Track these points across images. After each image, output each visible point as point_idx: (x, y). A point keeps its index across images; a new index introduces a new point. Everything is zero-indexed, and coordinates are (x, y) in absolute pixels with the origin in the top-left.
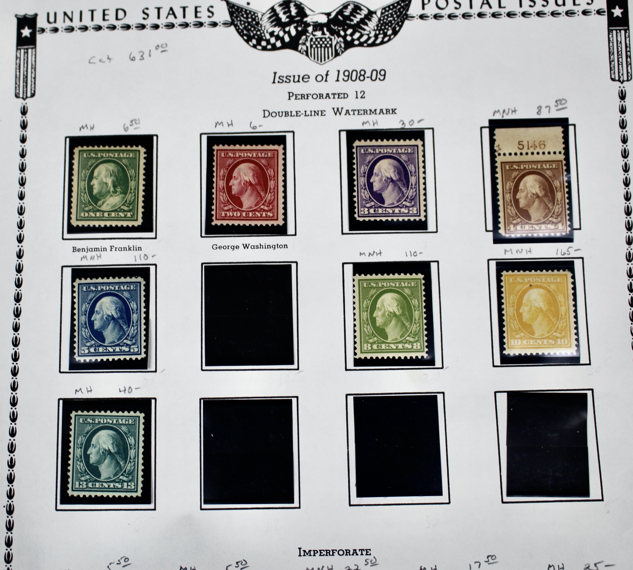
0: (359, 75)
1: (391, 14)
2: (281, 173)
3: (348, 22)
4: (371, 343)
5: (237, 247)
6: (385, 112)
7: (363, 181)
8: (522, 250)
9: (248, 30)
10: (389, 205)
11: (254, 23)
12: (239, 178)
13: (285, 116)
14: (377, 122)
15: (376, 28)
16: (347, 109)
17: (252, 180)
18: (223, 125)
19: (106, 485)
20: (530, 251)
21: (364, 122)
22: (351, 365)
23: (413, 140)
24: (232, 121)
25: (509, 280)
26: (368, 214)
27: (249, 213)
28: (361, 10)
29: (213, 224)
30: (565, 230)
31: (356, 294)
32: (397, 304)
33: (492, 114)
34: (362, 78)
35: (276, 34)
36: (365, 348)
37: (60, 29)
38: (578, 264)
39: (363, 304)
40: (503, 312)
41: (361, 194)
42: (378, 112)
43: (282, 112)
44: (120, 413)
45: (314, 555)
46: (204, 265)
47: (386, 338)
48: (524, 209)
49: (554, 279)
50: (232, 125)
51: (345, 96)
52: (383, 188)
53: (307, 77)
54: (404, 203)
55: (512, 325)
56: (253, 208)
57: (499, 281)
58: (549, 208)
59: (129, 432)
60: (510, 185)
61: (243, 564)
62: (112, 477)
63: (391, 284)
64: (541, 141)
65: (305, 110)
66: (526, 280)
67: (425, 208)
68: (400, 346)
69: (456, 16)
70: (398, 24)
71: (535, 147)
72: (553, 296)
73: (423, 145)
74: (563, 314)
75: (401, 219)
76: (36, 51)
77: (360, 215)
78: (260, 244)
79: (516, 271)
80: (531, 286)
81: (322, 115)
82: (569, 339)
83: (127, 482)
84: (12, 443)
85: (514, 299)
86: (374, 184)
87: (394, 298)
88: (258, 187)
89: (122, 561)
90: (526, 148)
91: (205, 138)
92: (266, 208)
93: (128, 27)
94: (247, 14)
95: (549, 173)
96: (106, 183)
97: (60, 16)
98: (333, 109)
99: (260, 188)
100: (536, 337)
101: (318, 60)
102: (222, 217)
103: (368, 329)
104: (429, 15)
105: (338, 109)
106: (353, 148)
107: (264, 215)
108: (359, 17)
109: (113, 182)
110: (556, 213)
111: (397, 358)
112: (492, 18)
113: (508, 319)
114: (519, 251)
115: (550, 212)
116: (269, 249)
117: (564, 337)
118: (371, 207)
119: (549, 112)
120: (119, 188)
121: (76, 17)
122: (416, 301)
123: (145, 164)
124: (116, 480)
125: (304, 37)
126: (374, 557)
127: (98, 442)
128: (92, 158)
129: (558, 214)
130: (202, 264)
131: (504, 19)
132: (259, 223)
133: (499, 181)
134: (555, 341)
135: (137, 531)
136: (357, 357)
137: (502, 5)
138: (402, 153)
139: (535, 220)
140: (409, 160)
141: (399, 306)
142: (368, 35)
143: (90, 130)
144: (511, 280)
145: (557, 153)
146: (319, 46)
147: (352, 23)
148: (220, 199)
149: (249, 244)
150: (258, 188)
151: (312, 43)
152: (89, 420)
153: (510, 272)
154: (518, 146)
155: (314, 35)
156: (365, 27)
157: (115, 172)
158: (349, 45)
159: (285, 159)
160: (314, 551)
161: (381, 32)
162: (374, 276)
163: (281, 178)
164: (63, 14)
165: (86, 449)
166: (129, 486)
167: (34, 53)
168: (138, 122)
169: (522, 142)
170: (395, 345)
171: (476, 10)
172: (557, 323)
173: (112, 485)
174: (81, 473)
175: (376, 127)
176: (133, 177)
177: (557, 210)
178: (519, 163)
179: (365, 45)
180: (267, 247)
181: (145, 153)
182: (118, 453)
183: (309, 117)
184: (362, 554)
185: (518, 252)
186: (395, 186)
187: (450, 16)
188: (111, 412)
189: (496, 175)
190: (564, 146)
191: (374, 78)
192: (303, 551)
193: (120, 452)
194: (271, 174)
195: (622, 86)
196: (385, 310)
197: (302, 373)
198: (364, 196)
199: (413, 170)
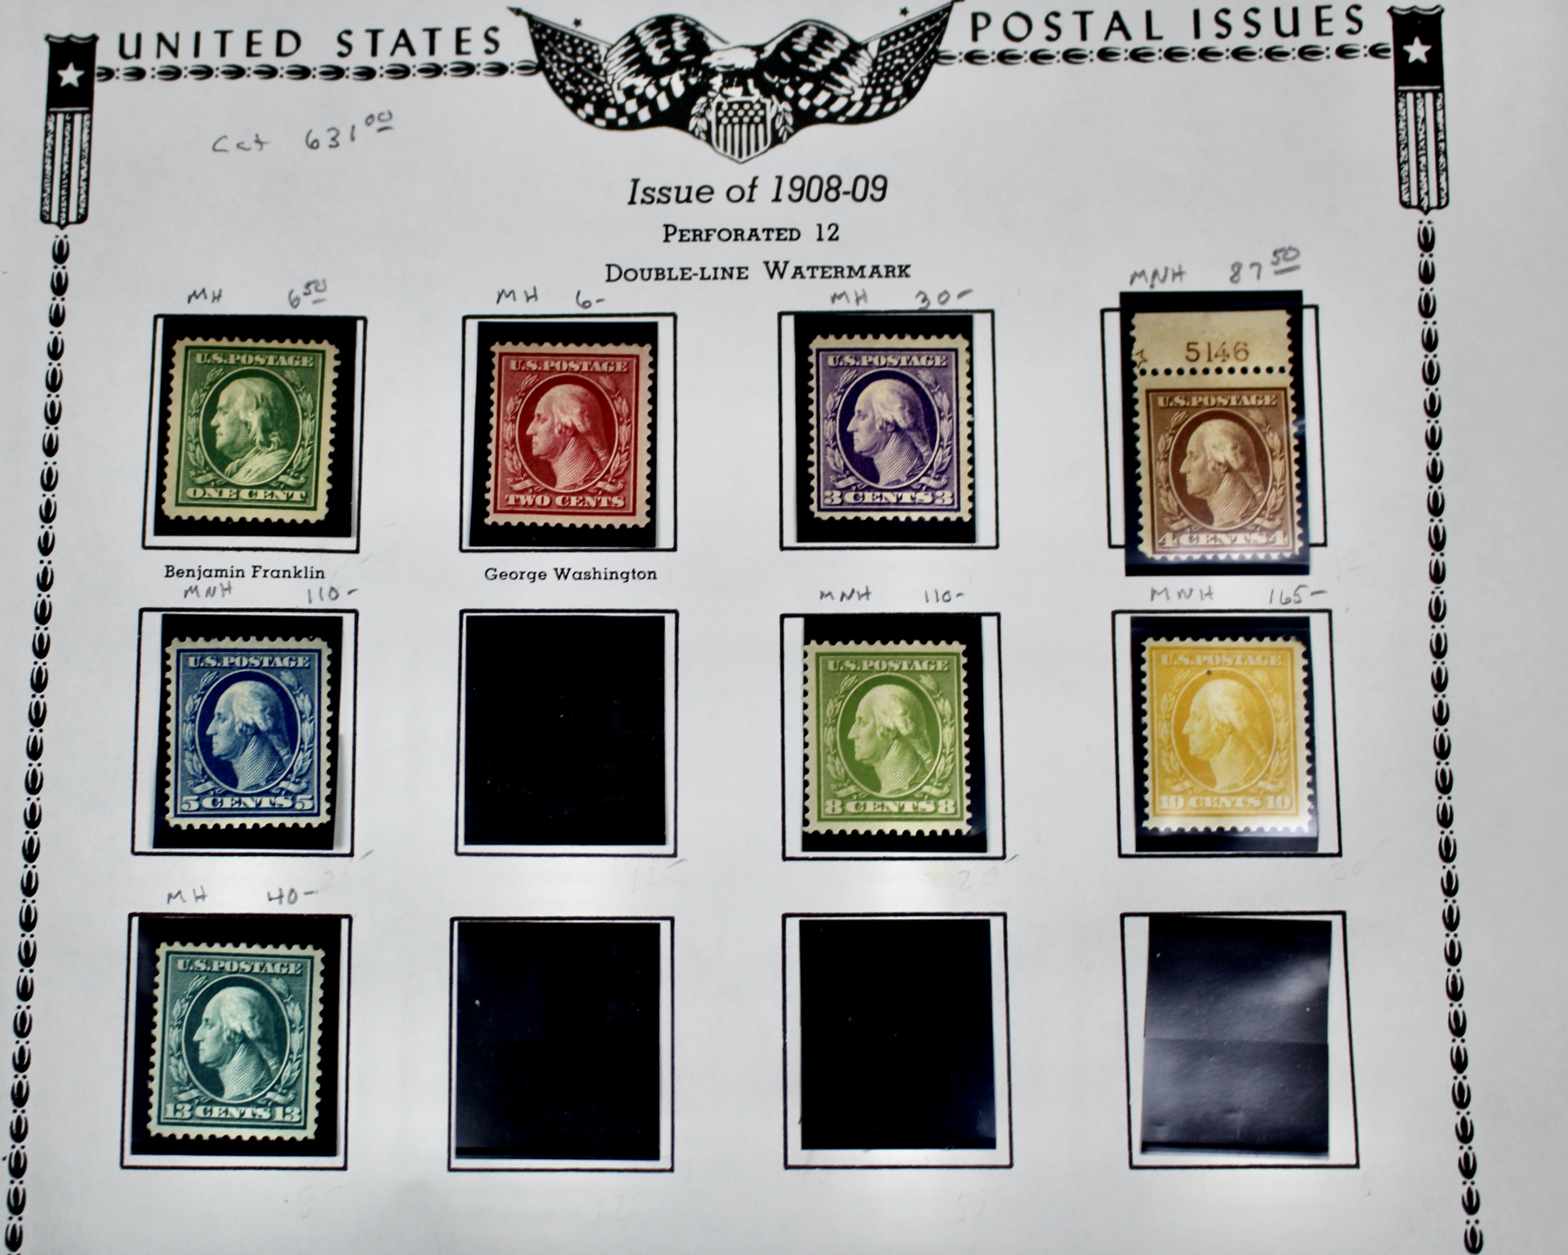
0: (825, 187)
1: (902, 49)
2: (645, 408)
3: (803, 67)
4: (841, 799)
5: (542, 575)
6: (883, 272)
7: (830, 428)
8: (1191, 591)
9: (577, 83)
10: (888, 484)
11: (590, 66)
12: (550, 420)
13: (657, 279)
14: (864, 296)
15: (866, 81)
16: (799, 265)
17: (578, 423)
18: (515, 299)
19: (235, 1112)
20: (1209, 594)
21: (835, 295)
22: (795, 847)
23: (946, 337)
24: (535, 289)
25: (1159, 659)
26: (841, 504)
27: (570, 500)
28: (833, 39)
29: (489, 521)
30: (1291, 547)
31: (811, 686)
32: (904, 709)
33: (1129, 279)
34: (832, 194)
35: (638, 92)
36: (829, 810)
37: (149, 73)
38: (1318, 625)
39: (825, 709)
40: (1145, 733)
41: (825, 458)
42: (868, 271)
43: (650, 270)
44: (270, 950)
46: (465, 615)
47: (876, 785)
48: (1198, 496)
49: (1263, 658)
50: (536, 300)
51: (794, 234)
52: (875, 444)
53: (707, 190)
54: (924, 480)
55: (1164, 762)
56: (580, 486)
57: (1137, 660)
58: (1254, 496)
59: (290, 992)
60: (1166, 442)
62: (249, 1094)
63: (891, 664)
64: (1238, 343)
65: (703, 266)
66: (1199, 661)
67: (970, 493)
68: (909, 806)
69: (1050, 57)
70: (916, 72)
71: (1226, 356)
72: (1261, 698)
73: (970, 349)
74: (1282, 739)
75: (915, 516)
76: (91, 119)
77: (822, 507)
78: (594, 569)
79: (1176, 640)
80: (1209, 673)
81: (739, 278)
82: (1294, 796)
83: (284, 1105)
84: (23, 1014)
85: (1169, 704)
86: (856, 436)
87: (895, 697)
88: (593, 438)
90: (1204, 357)
91: (473, 326)
92: (609, 488)
93: (302, 73)
94: (575, 47)
95: (1255, 417)
96: (246, 424)
97: (149, 44)
98: (767, 263)
99: (597, 442)
100: (1219, 791)
101: (733, 152)
102: (508, 506)
103: (838, 766)
104: (987, 52)
105: (776, 264)
106: (810, 353)
107: (604, 503)
108: (828, 56)
109: (263, 421)
110: (1269, 508)
111: (900, 833)
112: (1131, 63)
113: (1156, 747)
114: (1185, 594)
115: (1257, 505)
116: (614, 581)
117: (1281, 791)
118: (848, 489)
119: (1258, 276)
120: (274, 436)
121: (186, 47)
122: (947, 704)
123: (335, 381)
125: (702, 100)
127: (218, 1015)
128: (216, 364)
129: (1274, 510)
130: (462, 612)
131: (1160, 66)
132: (592, 522)
133: (1142, 433)
134: (1261, 799)
135: (302, 1217)
136: (810, 829)
137: (1155, 33)
138: (922, 367)
139: (1221, 523)
140: (936, 383)
141: (908, 715)
142: (848, 96)
143: (213, 301)
144: (1164, 660)
145: (1276, 370)
146: (736, 120)
147: (812, 69)
148: (505, 467)
149: (569, 570)
150: (592, 441)
151: (721, 114)
152: (197, 963)
153: (1163, 641)
154: (1185, 352)
155: (726, 97)
156: (842, 79)
157: (267, 399)
158: (804, 119)
159: (654, 377)
161: (879, 91)
162: (852, 647)
163: (644, 420)
164: (155, 40)
165: (191, 1031)
166: (288, 1114)
167: (87, 123)
168: (321, 287)
169: (1196, 344)
170: (898, 802)
171: (1095, 42)
172: (1266, 760)
173: (248, 1112)
174: (179, 1084)
175: (863, 306)
176: (309, 411)
177: (1272, 501)
178: (1187, 392)
179: (841, 119)
180: (609, 576)
181: (336, 357)
182: (263, 1039)
183: (711, 281)
185: (1182, 595)
186: (902, 441)
187: (1036, 57)
188: (249, 946)
189: (1135, 420)
190: (1290, 354)
191: (859, 194)
193: (268, 1036)
194: (621, 410)
195: (1425, 219)
196: (875, 725)
197: (683, 863)
198: (831, 464)
199: (945, 405)
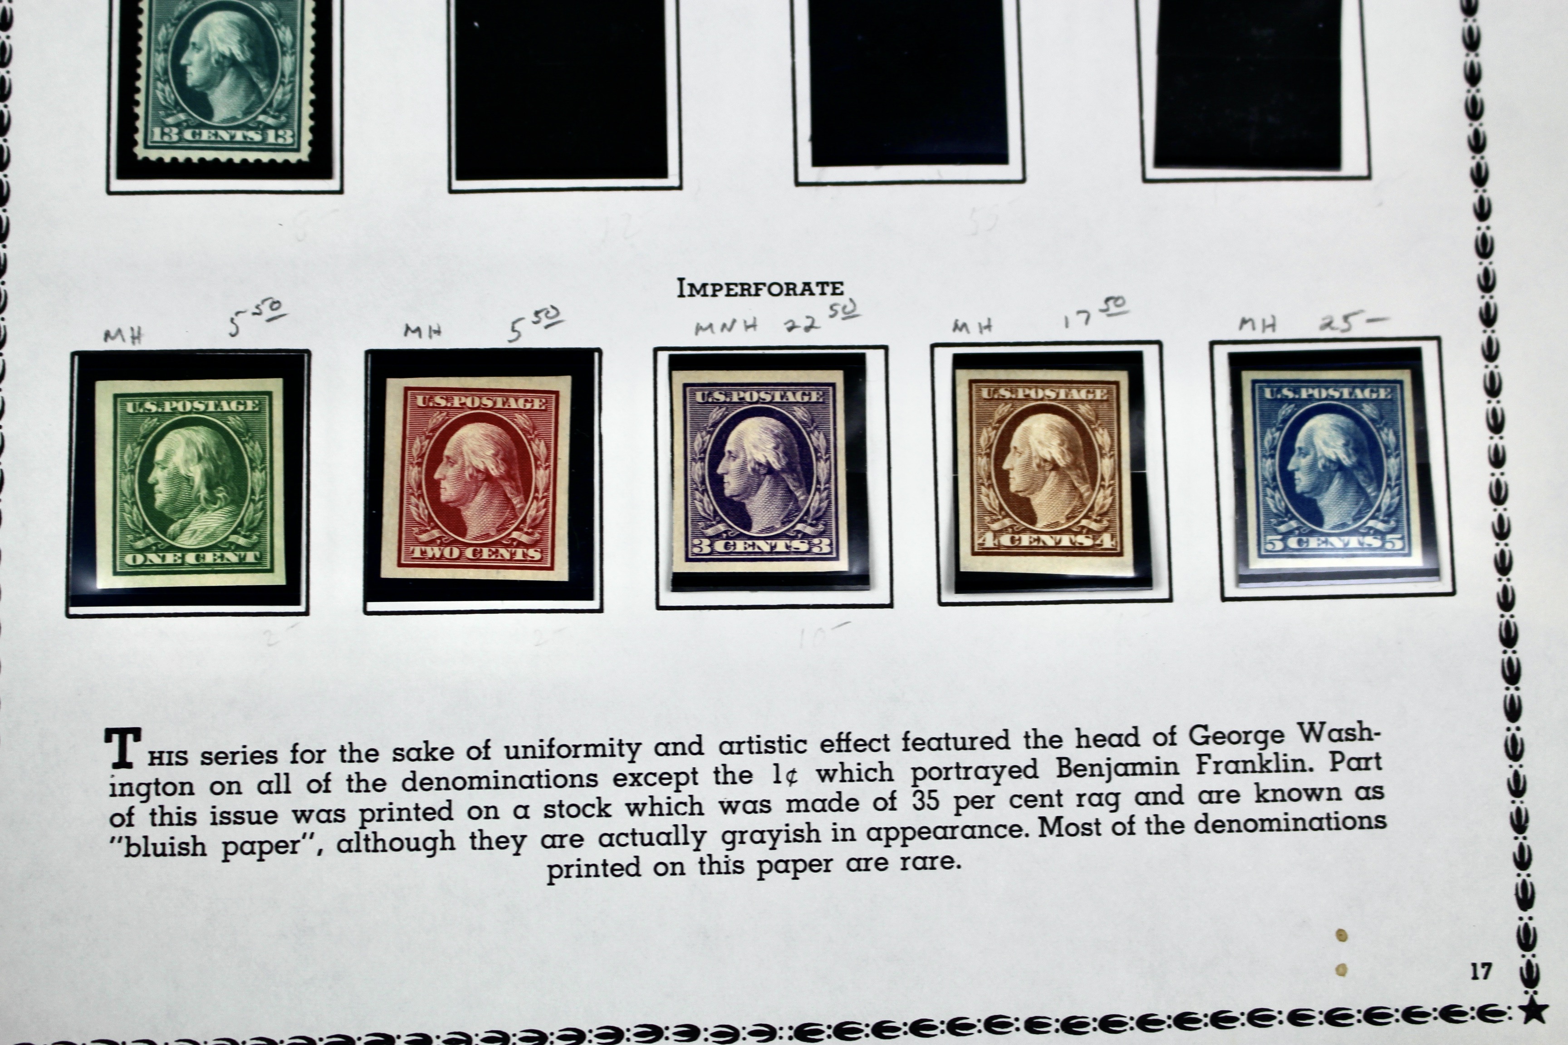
19: (225, 135)
45: (714, 295)
59: (280, 15)
61: (549, 315)
62: (239, 117)
83: (276, 128)
89: (265, 308)
124: (251, 125)
126: (851, 300)
127: (206, 39)
135: (299, 241)
160: (714, 285)
166: (281, 136)
173: (239, 135)
174: (165, 108)
182: (253, 62)
184: (823, 293)
192: (689, 284)
193: (258, 60)
